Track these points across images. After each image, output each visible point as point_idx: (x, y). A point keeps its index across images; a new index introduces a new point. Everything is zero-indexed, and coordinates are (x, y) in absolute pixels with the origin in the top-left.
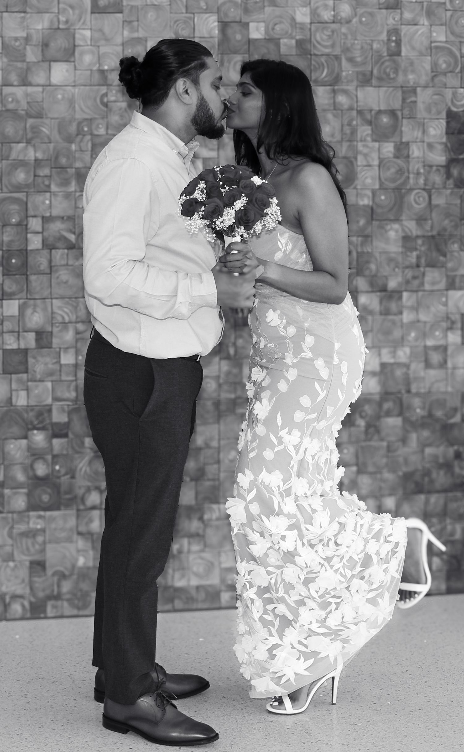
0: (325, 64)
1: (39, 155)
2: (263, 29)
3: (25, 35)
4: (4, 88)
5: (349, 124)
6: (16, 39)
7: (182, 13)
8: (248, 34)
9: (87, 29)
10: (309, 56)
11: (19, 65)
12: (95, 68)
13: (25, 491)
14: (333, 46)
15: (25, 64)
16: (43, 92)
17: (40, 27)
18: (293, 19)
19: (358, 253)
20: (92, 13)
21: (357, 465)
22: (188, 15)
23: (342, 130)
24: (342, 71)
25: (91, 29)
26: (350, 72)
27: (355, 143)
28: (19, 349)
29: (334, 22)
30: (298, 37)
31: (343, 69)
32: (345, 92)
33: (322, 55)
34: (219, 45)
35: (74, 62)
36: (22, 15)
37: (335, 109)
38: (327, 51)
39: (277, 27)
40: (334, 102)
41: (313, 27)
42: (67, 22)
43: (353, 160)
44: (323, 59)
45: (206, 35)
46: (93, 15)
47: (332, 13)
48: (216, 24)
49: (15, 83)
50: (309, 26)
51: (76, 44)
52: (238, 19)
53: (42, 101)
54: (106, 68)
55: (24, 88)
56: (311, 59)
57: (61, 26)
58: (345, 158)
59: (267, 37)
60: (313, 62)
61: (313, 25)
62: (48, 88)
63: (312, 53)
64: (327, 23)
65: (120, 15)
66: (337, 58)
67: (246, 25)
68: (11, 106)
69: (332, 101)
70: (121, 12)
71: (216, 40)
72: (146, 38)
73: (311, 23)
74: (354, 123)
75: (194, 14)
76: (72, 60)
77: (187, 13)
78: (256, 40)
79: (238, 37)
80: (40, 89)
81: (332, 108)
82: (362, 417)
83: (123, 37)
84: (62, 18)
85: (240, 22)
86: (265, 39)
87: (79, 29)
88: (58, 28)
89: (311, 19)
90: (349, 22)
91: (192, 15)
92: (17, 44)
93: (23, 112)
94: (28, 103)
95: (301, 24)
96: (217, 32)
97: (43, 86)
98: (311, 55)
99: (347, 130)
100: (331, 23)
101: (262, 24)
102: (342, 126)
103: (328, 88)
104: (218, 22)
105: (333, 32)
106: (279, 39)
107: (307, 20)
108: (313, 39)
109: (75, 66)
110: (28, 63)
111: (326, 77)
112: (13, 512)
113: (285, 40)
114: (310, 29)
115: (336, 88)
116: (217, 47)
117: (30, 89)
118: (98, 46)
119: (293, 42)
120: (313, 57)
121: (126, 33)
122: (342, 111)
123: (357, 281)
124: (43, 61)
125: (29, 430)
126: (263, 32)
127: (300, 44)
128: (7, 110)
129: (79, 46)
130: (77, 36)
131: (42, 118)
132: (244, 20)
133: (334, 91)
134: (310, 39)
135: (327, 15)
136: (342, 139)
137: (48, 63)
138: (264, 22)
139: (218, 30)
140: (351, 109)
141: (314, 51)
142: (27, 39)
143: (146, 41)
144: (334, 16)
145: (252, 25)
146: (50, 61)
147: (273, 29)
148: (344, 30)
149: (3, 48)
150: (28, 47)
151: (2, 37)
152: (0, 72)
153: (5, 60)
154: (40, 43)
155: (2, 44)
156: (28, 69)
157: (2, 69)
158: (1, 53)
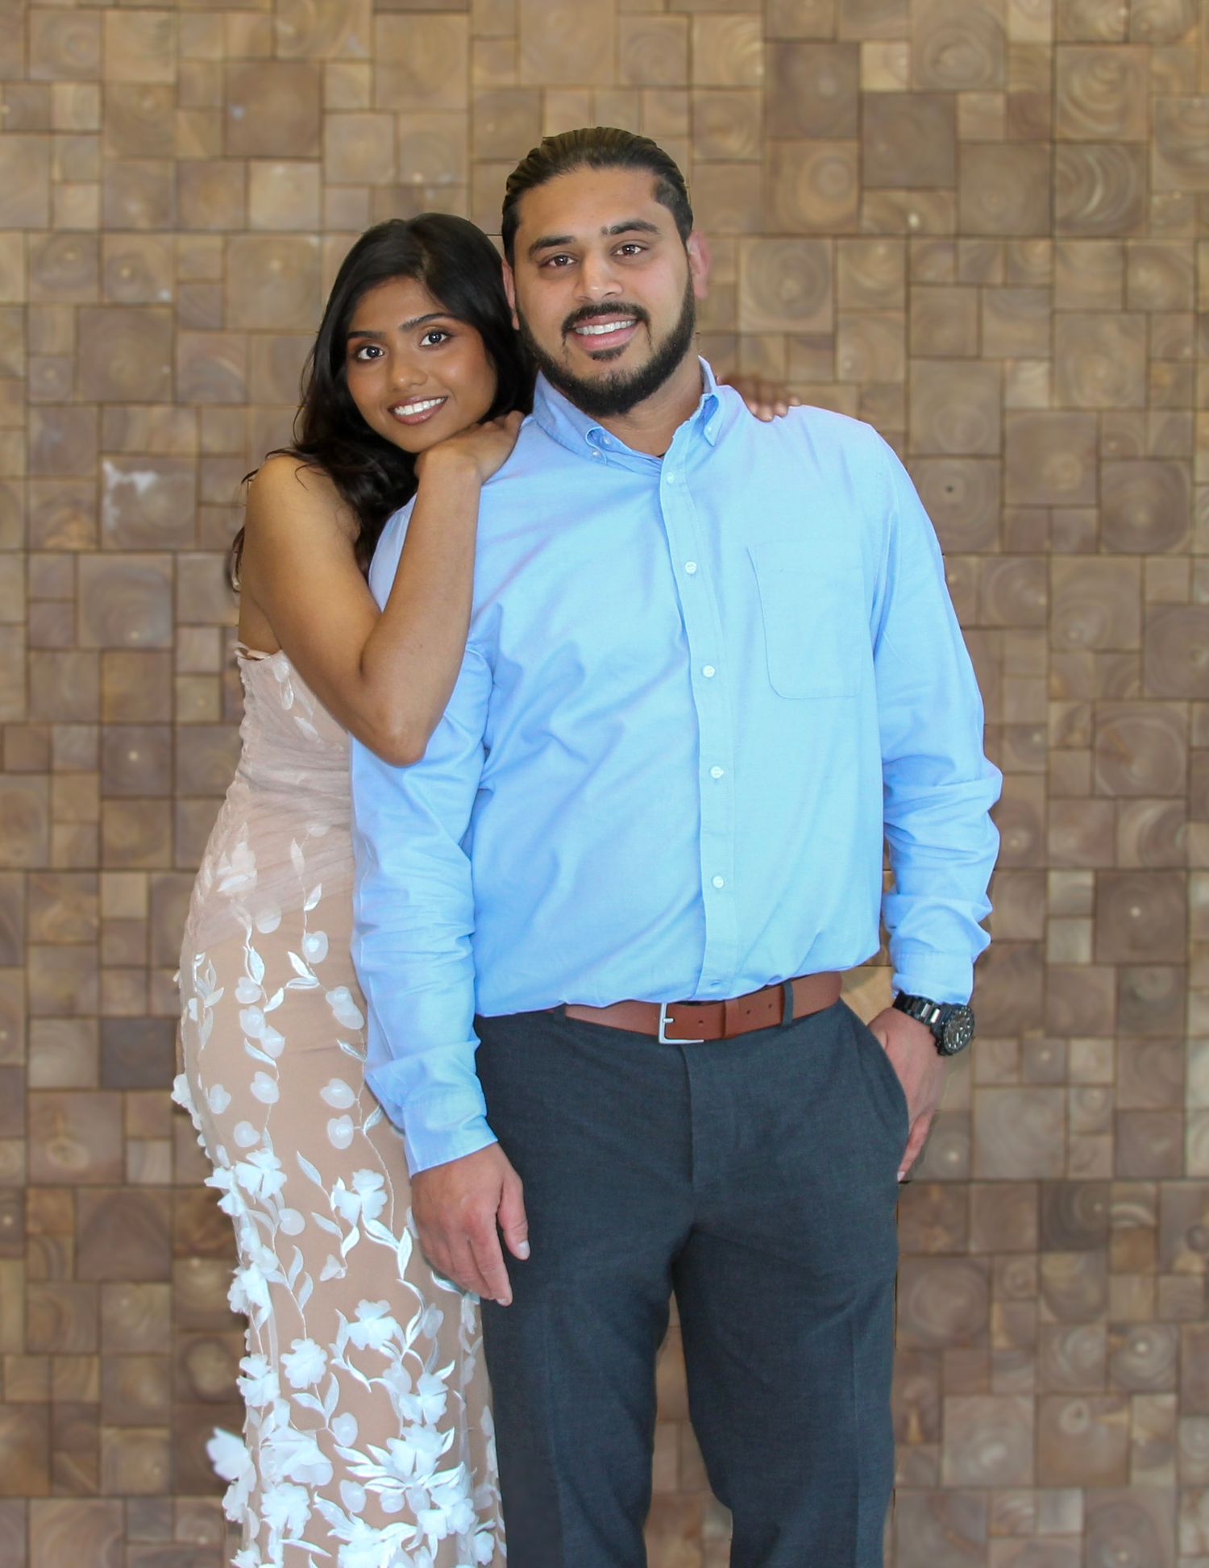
0: (1098, 171)
1: (214, 442)
2: (903, 62)
3: (169, 77)
4: (107, 236)
5: (1171, 358)
6: (145, 89)
7: (653, 13)
8: (858, 79)
9: (360, 61)
10: (1047, 147)
11: (153, 168)
12: (385, 178)
13: (163, 1434)
14: (1123, 114)
15: (172, 165)
16: (224, 251)
17: (217, 54)
18: (1000, 33)
19: (1191, 749)
20: (376, 11)
21: (1177, 1389)
22: (669, 19)
23: (1148, 375)
24: (1150, 192)
25: (372, 62)
26: (1177, 196)
27: (1189, 414)
28: (148, 1016)
29: (1126, 41)
30: (1013, 88)
31: (1155, 185)
32: (1161, 258)
33: (1089, 142)
34: (764, 113)
35: (320, 159)
36: (163, 16)
37: (1125, 310)
38: (1104, 129)
39: (949, 58)
40: (1125, 290)
41: (1063, 56)
42: (300, 37)
43: (1182, 466)
44: (1091, 157)
45: (727, 80)
46: (381, 20)
47: (1123, 12)
48: (757, 46)
49: (143, 223)
50: (1048, 53)
51: (328, 105)
52: (826, 32)
53: (223, 280)
54: (418, 178)
55: (167, 239)
56: (1052, 156)
57: (282, 53)
58: (1155, 458)
59: (916, 87)
60: (1060, 166)
61: (1060, 50)
62: (242, 239)
63: (1057, 136)
64: (1105, 43)
65: (459, 21)
66: (1136, 150)
67: (854, 50)
68: (128, 293)
69: (1117, 285)
70: (467, 10)
71: (758, 96)
72: (542, 89)
73: (1055, 44)
74: (1187, 352)
75: (689, 15)
76: (315, 153)
77: (667, 11)
78: (883, 96)
79: (828, 86)
80: (216, 242)
81: (1118, 306)
82: (1194, 1247)
83: (470, 86)
84: (286, 29)
85: (834, 40)
86: (910, 92)
87: (335, 60)
88: (274, 58)
89: (1055, 32)
90: (1173, 39)
91: (683, 21)
92: (148, 103)
93: (164, 313)
94: (179, 283)
95: (1026, 46)
96: (759, 70)
97: (224, 233)
98: (1053, 142)
99: (1165, 375)
100: (1117, 43)
101: (901, 50)
102: (1149, 360)
103: (1105, 244)
104: (766, 40)
105: (1124, 70)
106: (954, 93)
107: (1042, 33)
108: (1061, 96)
109: (323, 174)
110: (179, 163)
111: (1098, 210)
112: (125, 1496)
113: (973, 97)
114: (1053, 62)
115: (1131, 243)
116: (759, 115)
117: (185, 243)
118: (395, 115)
119: (999, 102)
120: (1061, 149)
121: (479, 74)
122: (1149, 314)
123: (1186, 834)
124: (225, 157)
125: (175, 1255)
126: (904, 72)
127: (1019, 109)
128: (118, 306)
129: (336, 111)
130: (331, 82)
131: (223, 329)
132: (847, 33)
133: (1124, 254)
134: (1053, 93)
135: (1106, 20)
136: (1148, 400)
137: (242, 163)
138: (908, 40)
139: (765, 66)
140: (1177, 309)
141: (1063, 131)
142: (178, 90)
143: (542, 97)
144: (1128, 22)
145: (871, 52)
146: (247, 158)
147: (936, 62)
148: (1158, 65)
149: (103, 117)
150: (182, 117)
151: (102, 84)
152: (95, 189)
153: (110, 152)
154: (218, 103)
155: (104, 103)
156: (179, 181)
157: (101, 182)
158: (99, 133)
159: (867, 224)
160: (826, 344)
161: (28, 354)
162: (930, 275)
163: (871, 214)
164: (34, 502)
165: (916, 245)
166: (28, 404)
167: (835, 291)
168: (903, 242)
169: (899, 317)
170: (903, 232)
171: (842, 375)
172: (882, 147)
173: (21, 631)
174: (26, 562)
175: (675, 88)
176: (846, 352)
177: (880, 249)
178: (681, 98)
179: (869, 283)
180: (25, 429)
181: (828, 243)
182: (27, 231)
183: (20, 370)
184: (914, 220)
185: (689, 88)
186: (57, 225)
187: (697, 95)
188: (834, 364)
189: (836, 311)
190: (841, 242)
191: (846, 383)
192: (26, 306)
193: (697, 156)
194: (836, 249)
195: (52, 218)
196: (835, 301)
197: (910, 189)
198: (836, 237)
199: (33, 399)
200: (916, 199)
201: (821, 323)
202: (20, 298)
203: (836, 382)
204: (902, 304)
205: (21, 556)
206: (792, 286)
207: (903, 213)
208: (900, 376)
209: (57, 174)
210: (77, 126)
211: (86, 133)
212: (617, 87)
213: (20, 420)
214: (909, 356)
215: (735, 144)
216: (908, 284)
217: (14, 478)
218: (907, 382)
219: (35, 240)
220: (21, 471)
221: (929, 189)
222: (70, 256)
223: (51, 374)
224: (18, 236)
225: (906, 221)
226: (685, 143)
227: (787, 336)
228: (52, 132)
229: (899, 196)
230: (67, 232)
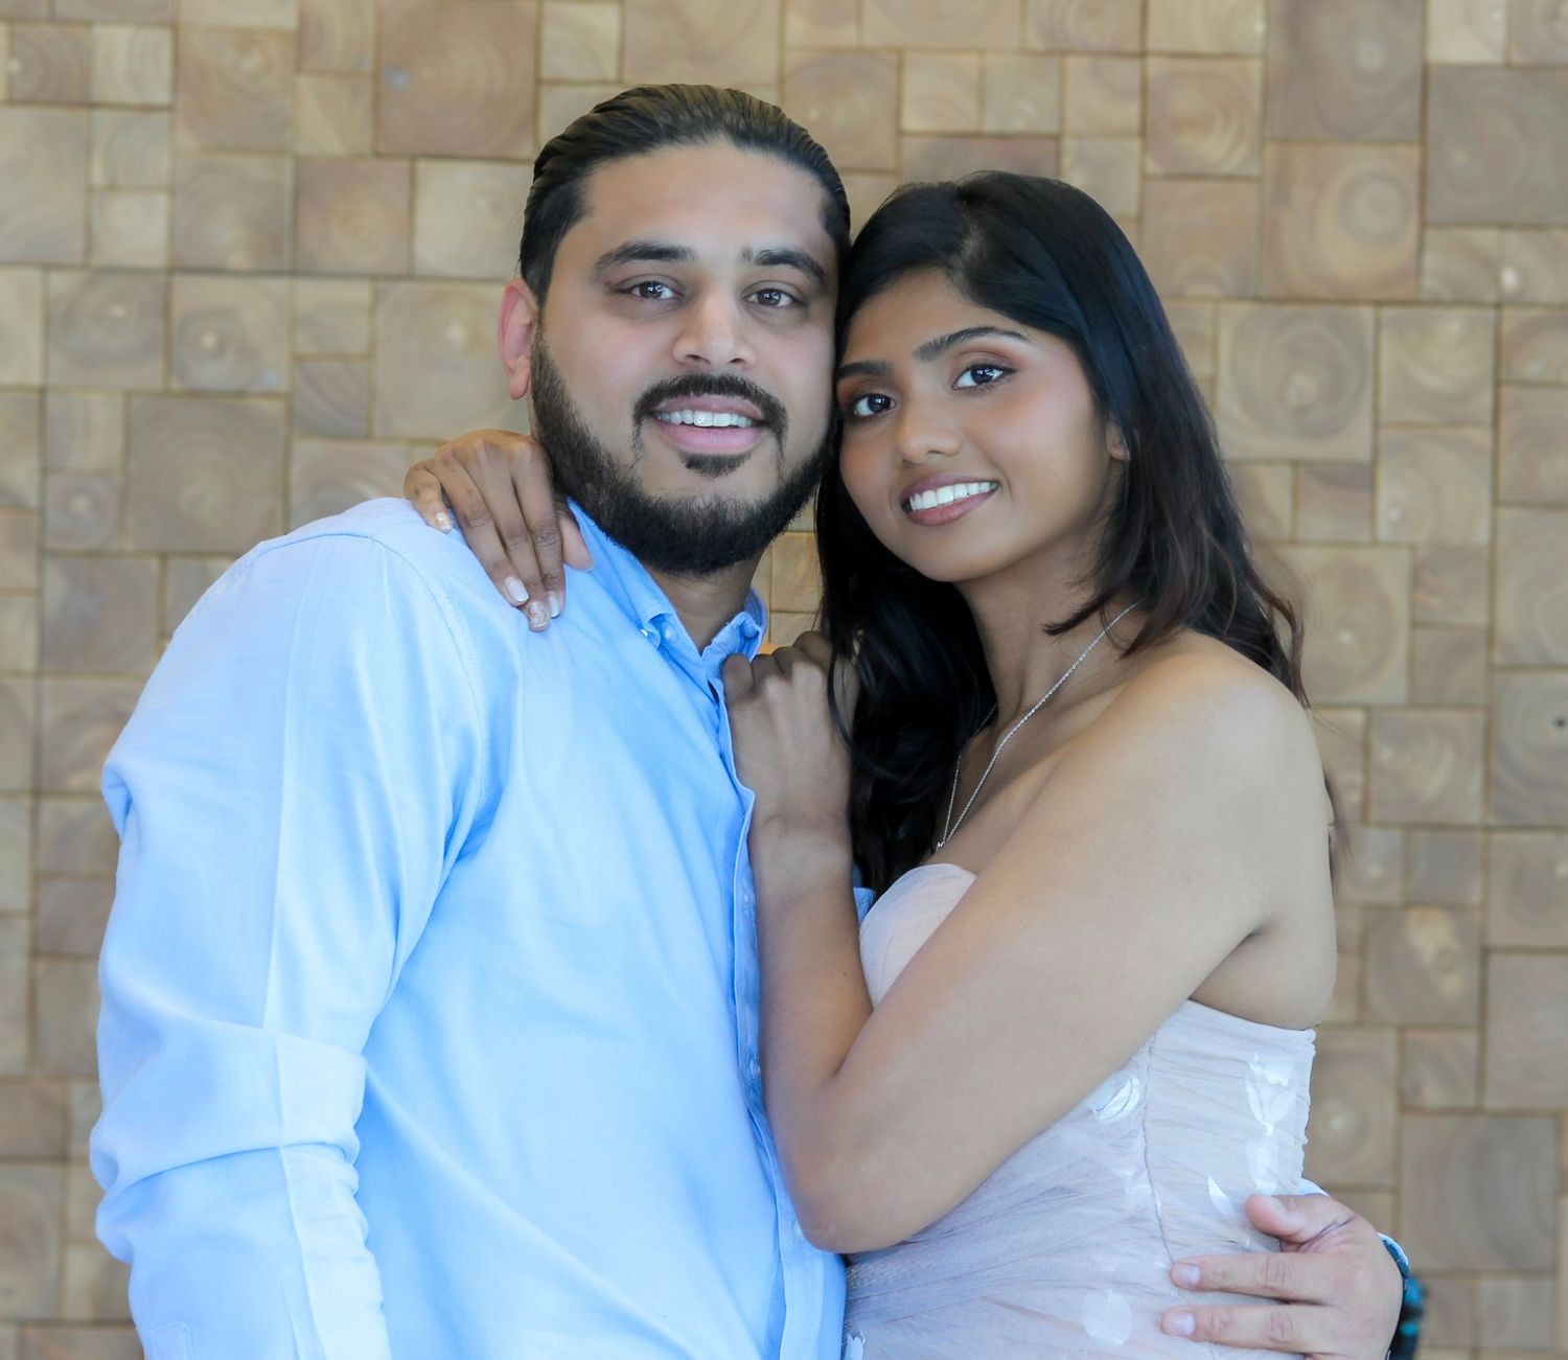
2: (1497, 18)
3: (287, 19)
4: (180, 281)
6: (246, 39)
8: (1423, 42)
9: (602, 1)
11: (257, 168)
15: (288, 165)
16: (373, 310)
25: (622, 3)
34: (1266, 98)
45: (1204, 44)
49: (238, 259)
51: (546, 74)
53: (370, 355)
55: (279, 287)
59: (1517, 58)
62: (402, 287)
68: (212, 374)
71: (1255, 69)
72: (900, 52)
76: (525, 151)
78: (1464, 70)
79: (1370, 55)
80: (361, 292)
83: (782, 47)
86: (1507, 66)
92: (251, 63)
93: (273, 407)
94: (298, 359)
96: (1259, 27)
97: (374, 277)
110: (301, 162)
116: (1255, 102)
117: (308, 293)
121: (797, 26)
124: (377, 155)
126: (1499, 35)
128: (195, 394)
129: (556, 82)
130: (551, 33)
131: (368, 437)
137: (404, 164)
139: (1268, 20)
142: (303, 42)
143: (900, 67)
146: (413, 158)
147: (1550, 16)
149: (176, 85)
150: (305, 83)
151: (175, 28)
152: (162, 201)
153: (188, 142)
154: (368, 66)
155: (176, 60)
156: (299, 193)
157: (172, 191)
158: (170, 108)
159: (1430, 284)
160: (1358, 480)
161: (45, 471)
162: (1533, 369)
163: (1439, 266)
164: (50, 714)
165: (1512, 319)
166: (43, 553)
167: (1376, 392)
168: (1491, 313)
169: (1482, 436)
170: (1491, 297)
171: (1384, 532)
172: (1458, 157)
173: (23, 925)
174: (35, 813)
175: (1118, 54)
176: (1390, 493)
177: (1452, 324)
178: (1128, 71)
179: (1432, 381)
180: (39, 593)
181: (1366, 313)
182: (47, 267)
183: (32, 499)
184: (1509, 279)
185: (1142, 54)
186: (97, 261)
187: (1155, 66)
188: (1372, 514)
189: (1376, 426)
190: (1388, 313)
191: (1393, 545)
192: (43, 391)
193: (1153, 167)
194: (1378, 325)
195: (88, 249)
196: (1376, 410)
197: (1503, 226)
198: (1379, 304)
199: (51, 543)
200: (1514, 241)
201: (1354, 444)
202: (35, 378)
203: (1375, 542)
204: (1487, 417)
205: (26, 802)
206: (1305, 385)
207: (1491, 266)
208: (1482, 535)
209: (98, 176)
210: (131, 97)
211: (148, 108)
212: (1025, 52)
213: (29, 579)
214: (1496, 503)
215: (1216, 148)
216: (1498, 384)
217: (17, 673)
218: (1493, 545)
219: (60, 282)
220: (29, 663)
221: (1537, 226)
222: (118, 311)
223: (81, 505)
224: (32, 276)
225: (1496, 280)
226: (1135, 145)
227: (1295, 464)
228: (92, 105)
229: (1486, 238)
230: (111, 271)
